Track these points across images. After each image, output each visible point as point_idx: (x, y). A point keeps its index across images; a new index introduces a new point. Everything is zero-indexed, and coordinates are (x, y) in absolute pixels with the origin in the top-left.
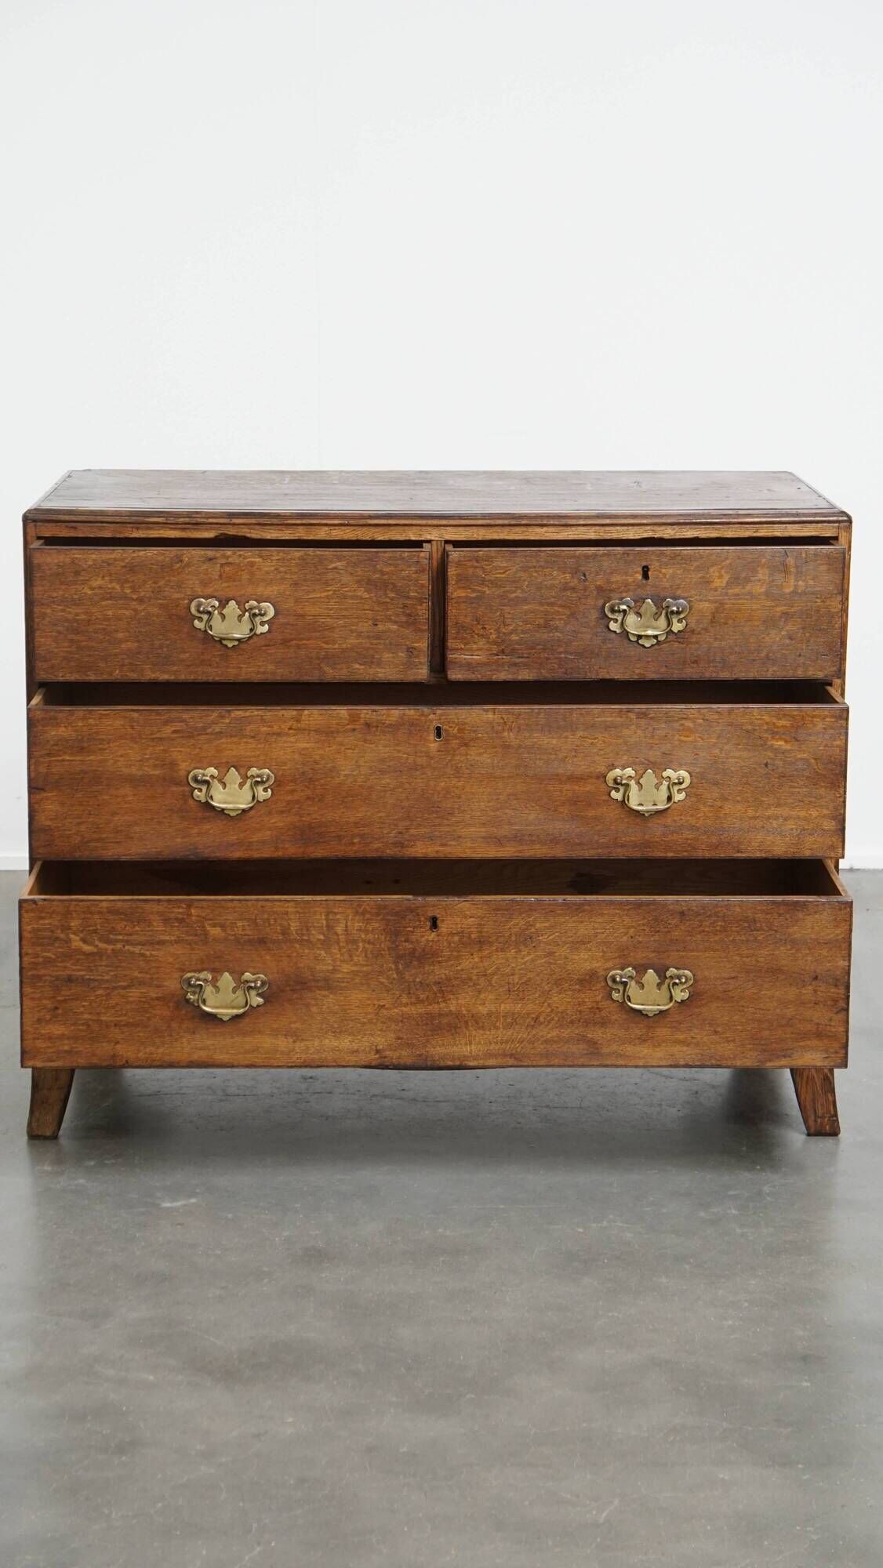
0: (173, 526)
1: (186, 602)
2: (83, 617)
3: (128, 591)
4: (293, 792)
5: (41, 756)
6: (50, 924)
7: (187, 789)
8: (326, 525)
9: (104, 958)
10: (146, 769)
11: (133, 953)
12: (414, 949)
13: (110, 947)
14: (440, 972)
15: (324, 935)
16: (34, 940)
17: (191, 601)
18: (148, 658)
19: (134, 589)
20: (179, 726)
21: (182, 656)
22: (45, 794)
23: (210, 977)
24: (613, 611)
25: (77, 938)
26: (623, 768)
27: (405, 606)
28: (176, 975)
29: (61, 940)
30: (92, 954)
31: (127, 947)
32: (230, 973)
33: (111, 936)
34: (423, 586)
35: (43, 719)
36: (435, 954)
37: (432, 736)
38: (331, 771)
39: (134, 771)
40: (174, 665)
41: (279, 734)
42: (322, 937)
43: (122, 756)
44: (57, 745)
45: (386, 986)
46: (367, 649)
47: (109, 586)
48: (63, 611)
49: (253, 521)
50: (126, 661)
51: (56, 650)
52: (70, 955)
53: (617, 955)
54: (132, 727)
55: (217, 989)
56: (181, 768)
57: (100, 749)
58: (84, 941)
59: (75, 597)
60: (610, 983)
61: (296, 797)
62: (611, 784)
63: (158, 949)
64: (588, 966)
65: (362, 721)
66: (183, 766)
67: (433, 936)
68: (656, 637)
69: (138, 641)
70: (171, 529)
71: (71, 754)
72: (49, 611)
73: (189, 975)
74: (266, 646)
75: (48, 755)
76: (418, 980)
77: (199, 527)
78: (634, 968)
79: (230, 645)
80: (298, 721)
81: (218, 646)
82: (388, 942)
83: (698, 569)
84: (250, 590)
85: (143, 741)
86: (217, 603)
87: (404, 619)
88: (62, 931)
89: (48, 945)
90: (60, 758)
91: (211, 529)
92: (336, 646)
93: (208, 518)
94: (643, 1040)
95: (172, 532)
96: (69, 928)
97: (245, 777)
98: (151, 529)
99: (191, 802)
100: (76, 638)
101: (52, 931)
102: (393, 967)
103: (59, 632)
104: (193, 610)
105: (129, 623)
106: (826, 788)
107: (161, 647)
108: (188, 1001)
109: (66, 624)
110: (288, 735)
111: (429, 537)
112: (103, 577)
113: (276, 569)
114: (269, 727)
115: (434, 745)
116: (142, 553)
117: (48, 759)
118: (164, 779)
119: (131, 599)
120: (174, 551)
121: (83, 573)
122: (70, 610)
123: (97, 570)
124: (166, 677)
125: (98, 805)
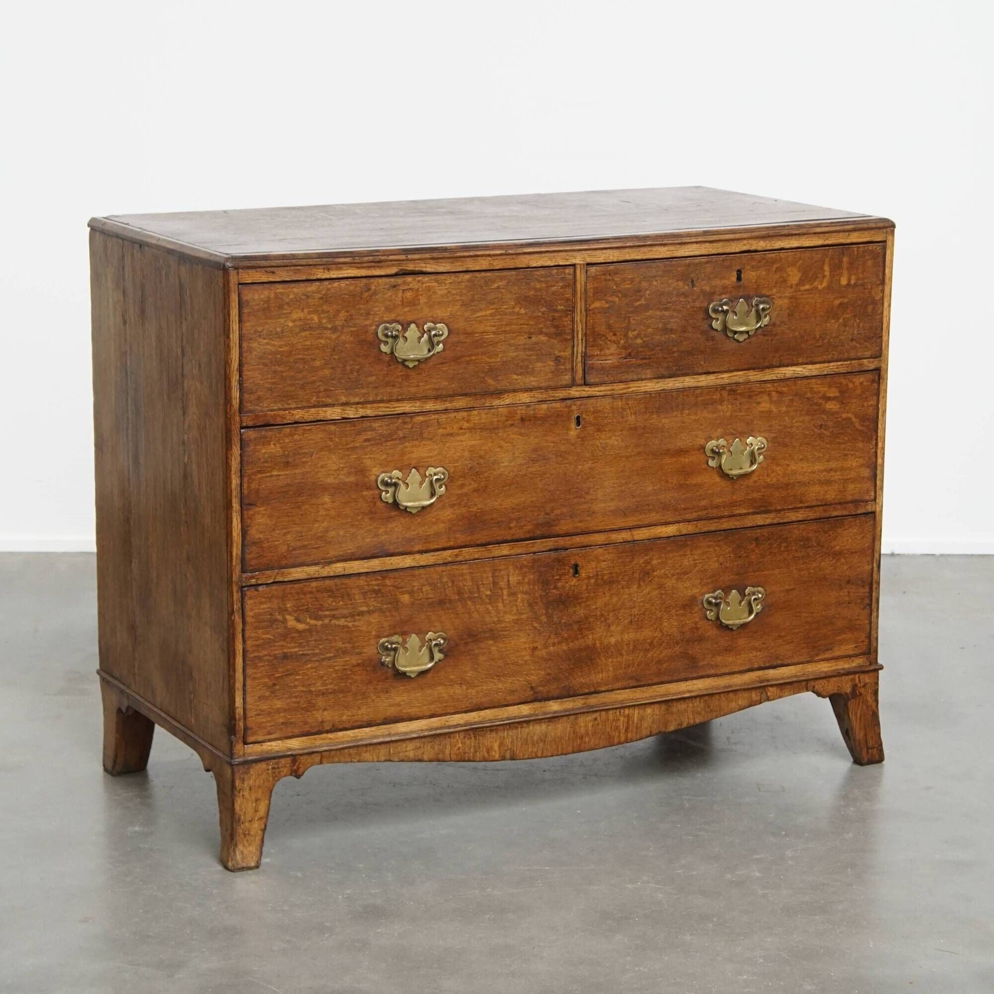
0: (359, 265)
1: (374, 328)
2: (285, 348)
3: (324, 321)
4: (462, 486)
5: (254, 474)
6: (268, 608)
7: (377, 492)
8: (489, 255)
9: (314, 633)
10: (342, 477)
11: (339, 626)
12: (561, 595)
13: (320, 623)
14: (581, 612)
15: (491, 591)
16: (257, 624)
17: (378, 326)
18: (341, 383)
19: (329, 318)
20: (369, 435)
21: (370, 379)
22: (257, 509)
23: (400, 640)
24: (715, 311)
25: (292, 618)
26: (718, 439)
27: (554, 319)
28: (373, 642)
29: (279, 621)
30: (304, 631)
31: (333, 622)
32: (417, 634)
33: (320, 613)
34: (568, 299)
35: (255, 439)
36: (576, 597)
37: (573, 425)
38: (493, 463)
39: (332, 479)
40: (363, 388)
41: (451, 435)
42: (488, 593)
43: (322, 467)
44: (267, 462)
45: (539, 630)
46: (523, 361)
47: (308, 317)
48: (267, 344)
49: (427, 256)
50: (322, 388)
51: (261, 382)
52: (287, 634)
53: (709, 581)
54: (330, 440)
55: (406, 649)
56: (371, 473)
57: (304, 463)
58: (298, 620)
59: (278, 330)
60: (706, 605)
61: (465, 490)
62: (709, 454)
63: (359, 620)
64: (689, 593)
65: (518, 416)
66: (375, 471)
67: (574, 582)
68: (747, 332)
69: (332, 368)
70: (358, 268)
71: (279, 470)
72: (255, 345)
73: (383, 640)
74: (439, 364)
75: (260, 472)
76: (563, 621)
77: (383, 264)
78: (723, 590)
79: (411, 365)
80: (468, 421)
81: (400, 367)
82: (540, 591)
83: (778, 270)
84: (426, 311)
85: (340, 451)
86: (400, 327)
87: (552, 330)
88: (279, 613)
89: (267, 627)
90: (270, 474)
91: (392, 265)
92: (498, 360)
93: (388, 255)
94: (728, 650)
95: (358, 271)
96: (286, 610)
97: (424, 476)
98: (341, 269)
99: (379, 504)
100: (279, 369)
101: (271, 614)
102: (544, 612)
103: (265, 365)
104: (380, 335)
105: (324, 352)
106: (863, 441)
107: (352, 372)
108: (383, 664)
109: (270, 357)
110: (458, 434)
111: (574, 261)
112: (303, 309)
113: (449, 292)
114: (444, 428)
115: (574, 432)
116: (336, 284)
117: (259, 476)
118: (357, 485)
119: (326, 328)
120: (364, 281)
121: (286, 307)
122: (275, 342)
123: (298, 303)
124: (357, 400)
125: (302, 515)
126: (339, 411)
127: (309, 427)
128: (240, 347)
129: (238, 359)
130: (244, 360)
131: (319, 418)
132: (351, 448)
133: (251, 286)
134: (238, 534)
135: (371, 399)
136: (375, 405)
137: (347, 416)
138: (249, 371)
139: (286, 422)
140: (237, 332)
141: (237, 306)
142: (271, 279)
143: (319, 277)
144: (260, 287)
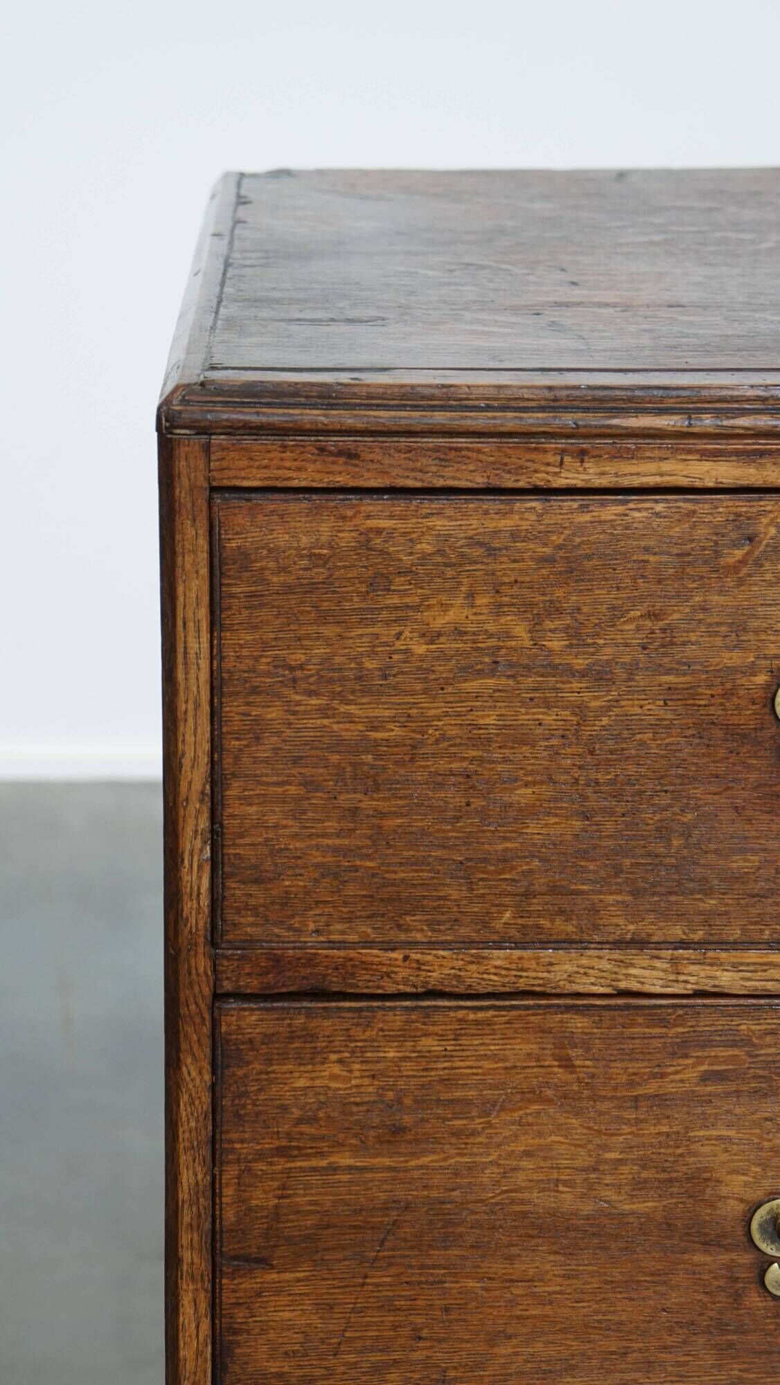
0: (711, 445)
2: (396, 732)
3: (556, 644)
5: (260, 1156)
7: (746, 1258)
10: (610, 1194)
18: (618, 870)
19: (574, 635)
20: (724, 1059)
21: (737, 864)
22: (274, 1277)
35: (268, 1038)
39: (567, 1199)
40: (708, 892)
43: (528, 1154)
44: (313, 1120)
47: (492, 627)
48: (324, 712)
50: (540, 882)
51: (296, 844)
54: (567, 1063)
56: (724, 1191)
57: (457, 1133)
59: (370, 665)
69: (585, 815)
70: (707, 455)
71: (362, 1151)
72: (274, 713)
75: (282, 1152)
85: (602, 1106)
90: (324, 1163)
95: (707, 466)
98: (632, 456)
100: (368, 802)
103: (310, 784)
105: (555, 753)
107: (663, 832)
109: (335, 758)
112: (471, 595)
116: (611, 511)
117: (281, 1164)
118: (668, 1226)
119: (571, 672)
120: (727, 504)
121: (399, 582)
122: (352, 709)
123: (450, 572)
124: (677, 932)
125: (447, 1310)
126: (605, 965)
127: (480, 1015)
128: (214, 714)
129: (204, 760)
130: (228, 761)
131: (522, 985)
132: (648, 1097)
133: (257, 498)
134: (199, 1353)
135: (736, 934)
136: (752, 956)
137: (634, 986)
138: (248, 801)
139: (391, 988)
140: (204, 664)
141: (204, 571)
142: (342, 480)
143: (539, 480)
144: (297, 506)
